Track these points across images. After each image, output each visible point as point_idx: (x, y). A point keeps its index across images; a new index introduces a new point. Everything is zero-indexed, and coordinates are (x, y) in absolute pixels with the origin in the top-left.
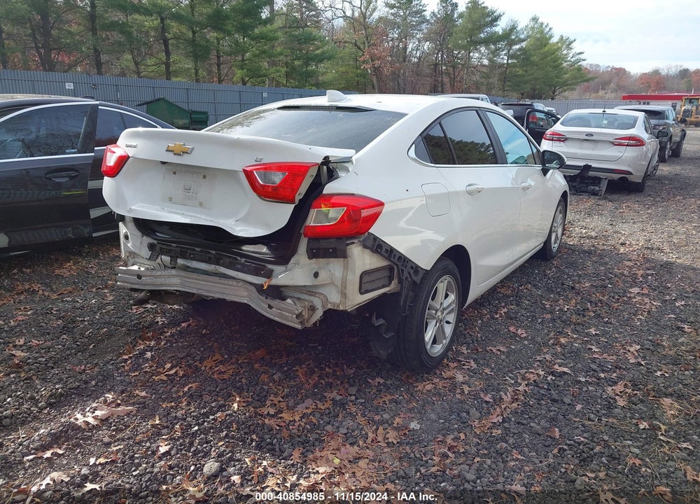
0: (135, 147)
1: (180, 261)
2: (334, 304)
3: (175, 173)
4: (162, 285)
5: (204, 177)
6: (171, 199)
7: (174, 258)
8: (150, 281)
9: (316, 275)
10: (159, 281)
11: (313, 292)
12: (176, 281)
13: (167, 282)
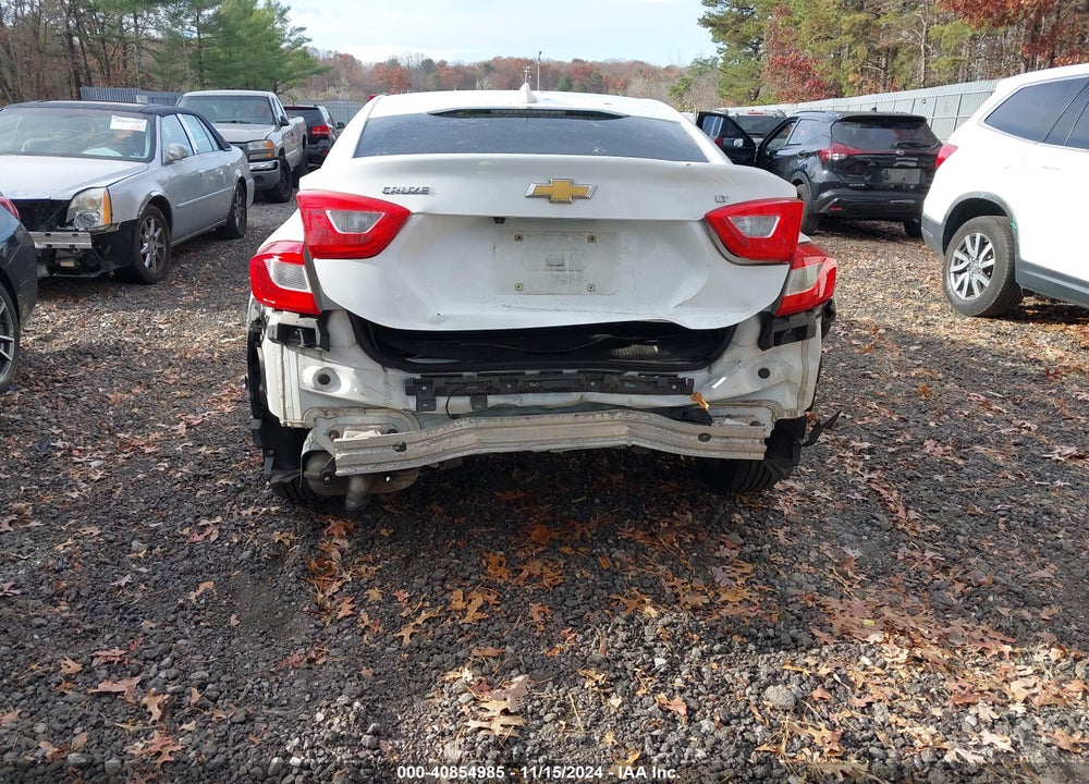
0: (425, 192)
1: (493, 400)
2: (790, 411)
3: (519, 238)
4: (444, 452)
5: (592, 239)
6: (519, 287)
7: (478, 397)
8: (425, 449)
9: (764, 373)
10: (443, 445)
11: (754, 401)
12: (470, 438)
13: (454, 445)
